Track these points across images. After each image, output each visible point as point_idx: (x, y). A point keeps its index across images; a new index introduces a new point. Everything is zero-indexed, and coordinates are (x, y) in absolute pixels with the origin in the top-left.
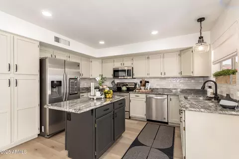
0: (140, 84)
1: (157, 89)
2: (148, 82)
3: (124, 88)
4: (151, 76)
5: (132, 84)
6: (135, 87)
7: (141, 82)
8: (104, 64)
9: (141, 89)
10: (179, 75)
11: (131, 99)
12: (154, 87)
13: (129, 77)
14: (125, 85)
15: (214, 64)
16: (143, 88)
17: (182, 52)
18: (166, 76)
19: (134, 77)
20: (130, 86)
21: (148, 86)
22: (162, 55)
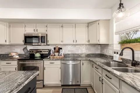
0: (54, 50)
1: (69, 54)
2: (61, 49)
3: (38, 55)
4: (64, 43)
5: (46, 51)
6: (49, 54)
7: (55, 49)
8: (11, 28)
9: (55, 55)
10: (87, 43)
11: (45, 66)
12: (66, 53)
13: (43, 44)
14: (38, 52)
15: (116, 34)
16: (57, 54)
17: (89, 24)
18: (77, 43)
19: (48, 44)
20: (44, 53)
21: (62, 52)
22: (74, 25)
